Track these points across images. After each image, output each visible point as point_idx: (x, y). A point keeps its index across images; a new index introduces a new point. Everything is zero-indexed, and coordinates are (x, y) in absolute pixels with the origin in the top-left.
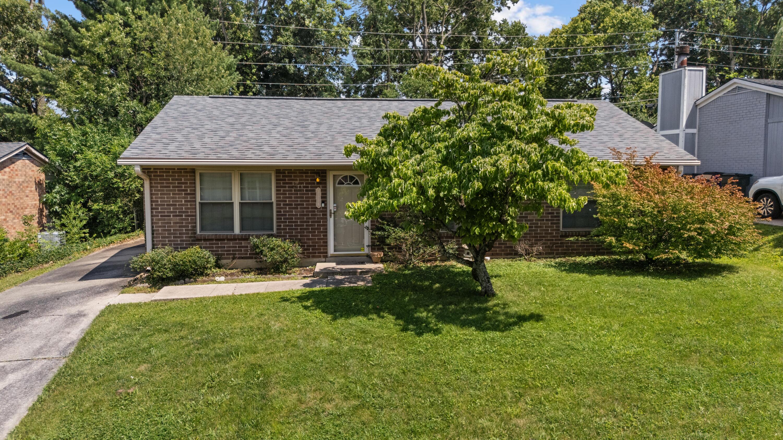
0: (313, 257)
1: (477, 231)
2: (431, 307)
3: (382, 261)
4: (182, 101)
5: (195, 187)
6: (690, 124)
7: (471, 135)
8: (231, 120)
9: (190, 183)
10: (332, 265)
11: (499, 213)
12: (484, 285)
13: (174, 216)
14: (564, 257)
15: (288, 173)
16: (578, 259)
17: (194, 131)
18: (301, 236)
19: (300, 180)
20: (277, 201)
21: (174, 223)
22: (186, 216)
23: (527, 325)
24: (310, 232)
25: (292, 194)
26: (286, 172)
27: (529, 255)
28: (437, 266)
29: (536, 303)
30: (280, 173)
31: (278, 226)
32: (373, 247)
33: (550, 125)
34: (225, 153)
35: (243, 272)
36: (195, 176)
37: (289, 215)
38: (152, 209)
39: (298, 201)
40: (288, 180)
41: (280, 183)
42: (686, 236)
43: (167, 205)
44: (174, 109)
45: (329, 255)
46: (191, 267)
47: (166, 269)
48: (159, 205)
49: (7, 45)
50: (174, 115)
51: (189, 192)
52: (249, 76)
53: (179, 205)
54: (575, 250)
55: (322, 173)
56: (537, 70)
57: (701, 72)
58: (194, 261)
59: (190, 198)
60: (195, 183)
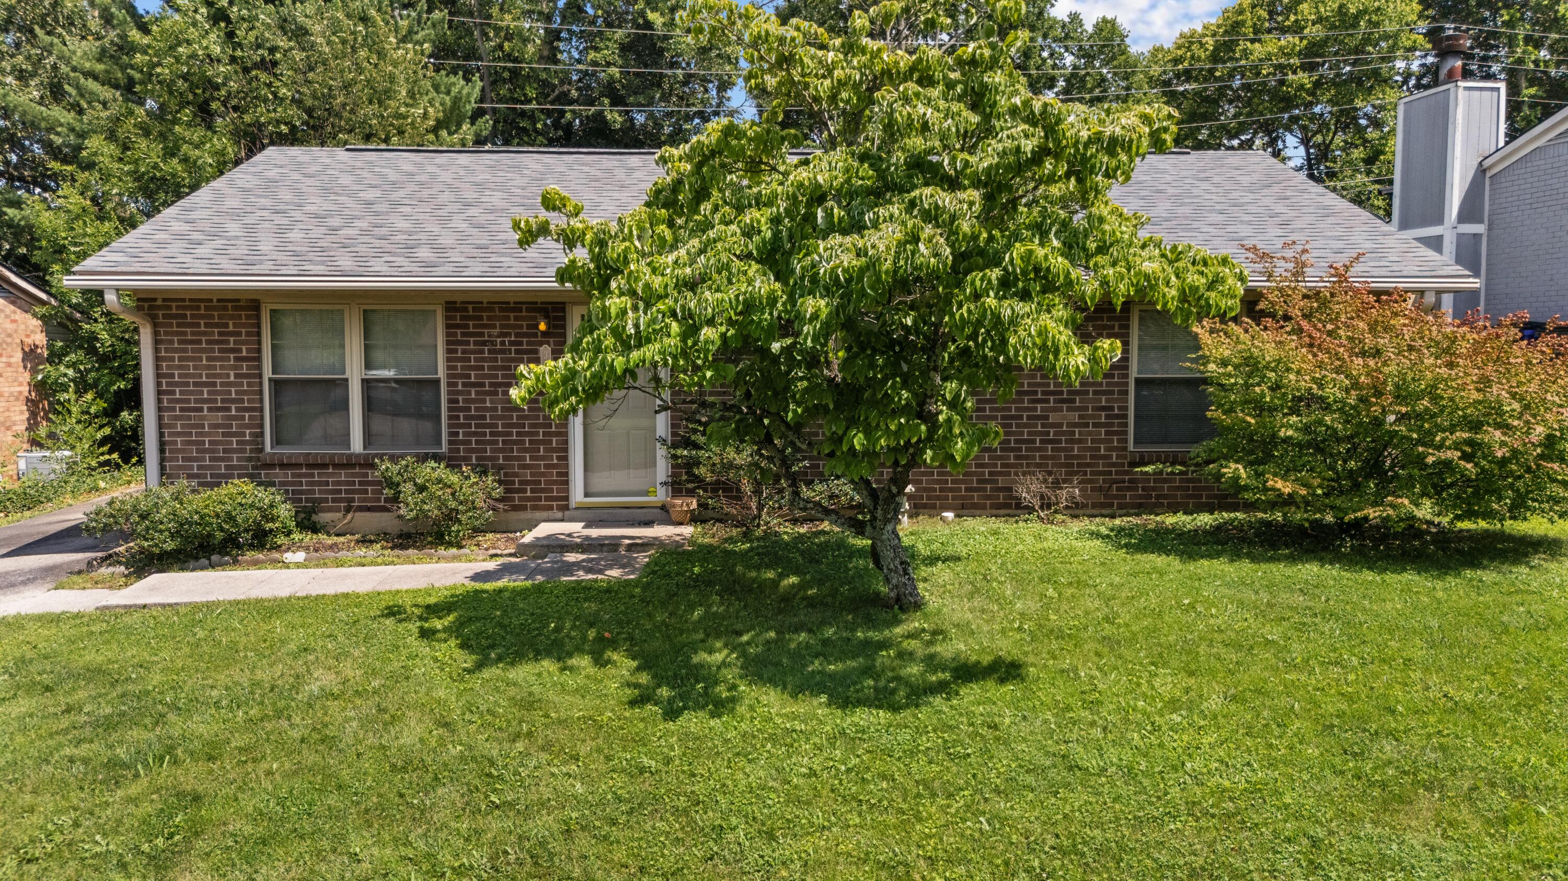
0: (535, 508)
1: (858, 441)
2: (745, 638)
3: (695, 519)
4: (282, 157)
5: (259, 343)
6: (1469, 213)
7: (820, 179)
8: (370, 195)
9: (248, 334)
10: (576, 528)
11: (915, 395)
12: (894, 581)
13: (210, 409)
14: (1137, 515)
15: (474, 309)
16: (1170, 520)
17: (274, 217)
18: (505, 459)
19: (502, 326)
20: (449, 376)
21: (210, 426)
22: (237, 410)
23: (970, 693)
24: (526, 450)
25: (483, 360)
26: (470, 307)
27: (1049, 507)
28: (823, 532)
29: (1020, 629)
30: (457, 310)
31: (451, 434)
32: (676, 487)
33: (1029, 149)
34: (322, 263)
35: (365, 541)
36: (258, 317)
37: (477, 409)
38: (159, 393)
39: (496, 376)
40: (475, 326)
41: (455, 334)
42: (1430, 460)
43: (196, 384)
44: (254, 174)
45: (573, 504)
46: (222, 529)
47: (161, 531)
48: (177, 384)
49: (21, 71)
50: (247, 186)
51: (244, 354)
52: (529, 136)
53: (222, 384)
54: (1165, 497)
55: (555, 310)
56: (1005, 8)
57: (1495, 94)
58: (228, 513)
59: (248, 368)
60: (259, 334)
